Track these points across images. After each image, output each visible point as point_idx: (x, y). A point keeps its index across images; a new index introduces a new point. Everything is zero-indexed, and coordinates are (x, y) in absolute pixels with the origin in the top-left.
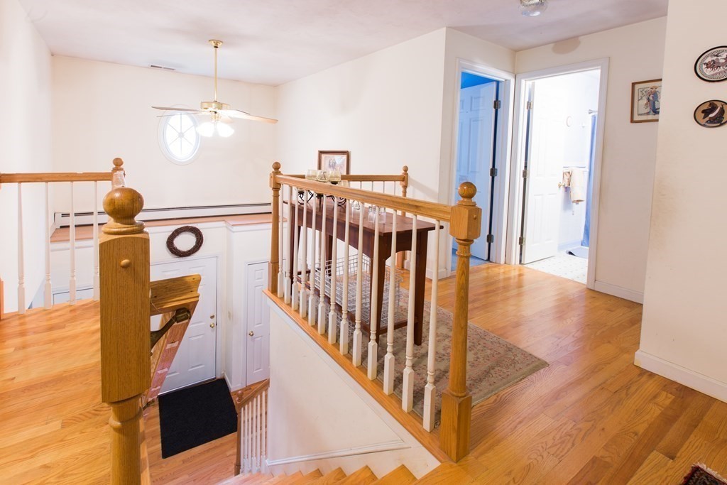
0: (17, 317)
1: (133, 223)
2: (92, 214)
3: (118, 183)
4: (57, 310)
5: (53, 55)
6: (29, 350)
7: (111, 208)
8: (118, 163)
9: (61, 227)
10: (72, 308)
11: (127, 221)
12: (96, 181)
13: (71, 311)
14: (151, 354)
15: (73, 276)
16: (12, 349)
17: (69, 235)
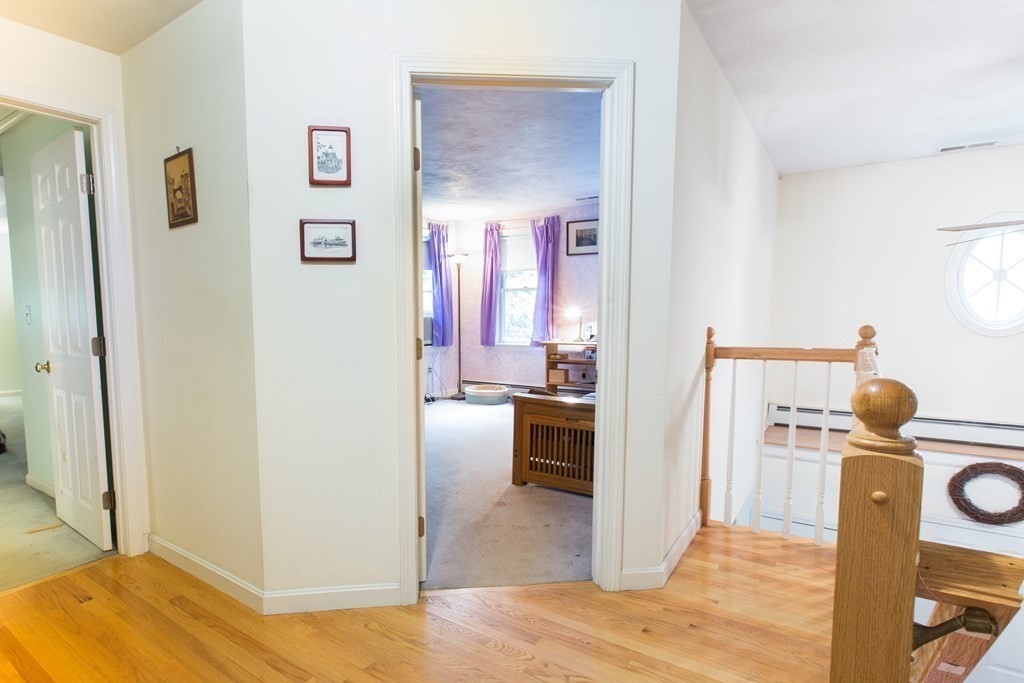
0: (723, 529)
1: (896, 437)
2: (820, 411)
3: (867, 367)
4: (766, 539)
5: (780, 178)
6: (733, 575)
7: (864, 408)
8: (867, 335)
9: (776, 425)
10: (785, 543)
11: (887, 432)
12: (830, 361)
13: (783, 546)
14: (912, 659)
15: (789, 498)
16: (717, 567)
17: (787, 438)
